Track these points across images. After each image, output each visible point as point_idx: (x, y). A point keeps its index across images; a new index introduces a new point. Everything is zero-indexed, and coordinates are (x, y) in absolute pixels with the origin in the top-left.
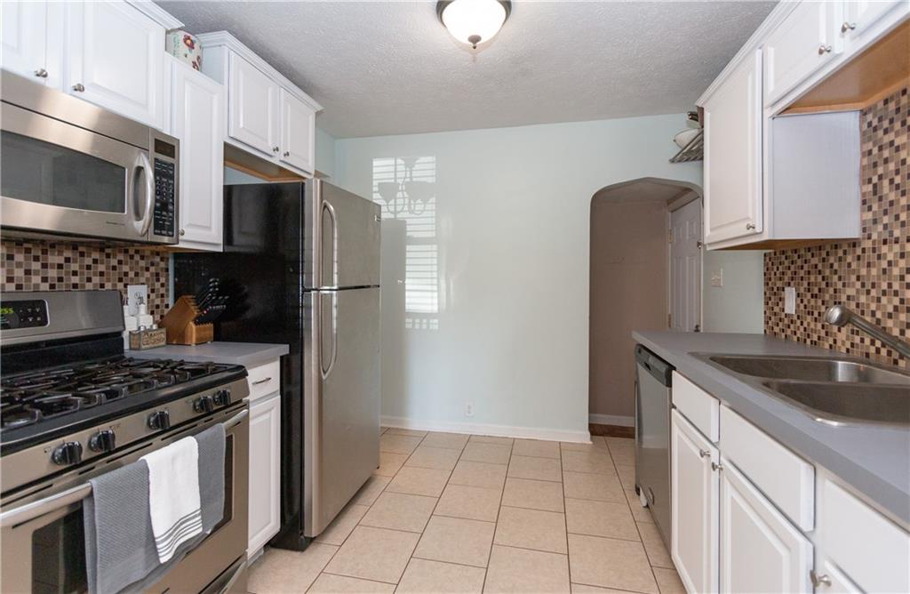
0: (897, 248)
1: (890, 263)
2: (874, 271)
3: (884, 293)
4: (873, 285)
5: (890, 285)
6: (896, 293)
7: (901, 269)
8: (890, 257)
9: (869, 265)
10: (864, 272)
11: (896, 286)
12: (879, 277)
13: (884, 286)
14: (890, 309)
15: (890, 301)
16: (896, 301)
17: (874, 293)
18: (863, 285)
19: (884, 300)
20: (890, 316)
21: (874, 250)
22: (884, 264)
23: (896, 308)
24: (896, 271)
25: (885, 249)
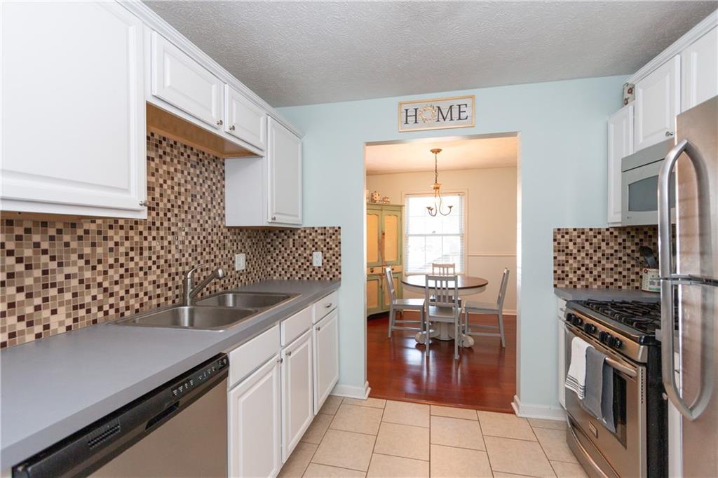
0: (122, 233)
1: (117, 244)
2: (99, 250)
3: (111, 266)
4: (100, 262)
5: (116, 260)
6: (122, 265)
7: (126, 248)
8: (117, 239)
9: (94, 245)
10: (87, 250)
11: (122, 260)
12: (105, 255)
13: (111, 261)
14: (117, 278)
15: (116, 272)
16: (122, 271)
17: (100, 267)
18: (87, 262)
19: (111, 272)
20: (117, 283)
21: (99, 232)
22: (111, 244)
23: (122, 276)
24: (122, 249)
25: (111, 233)
